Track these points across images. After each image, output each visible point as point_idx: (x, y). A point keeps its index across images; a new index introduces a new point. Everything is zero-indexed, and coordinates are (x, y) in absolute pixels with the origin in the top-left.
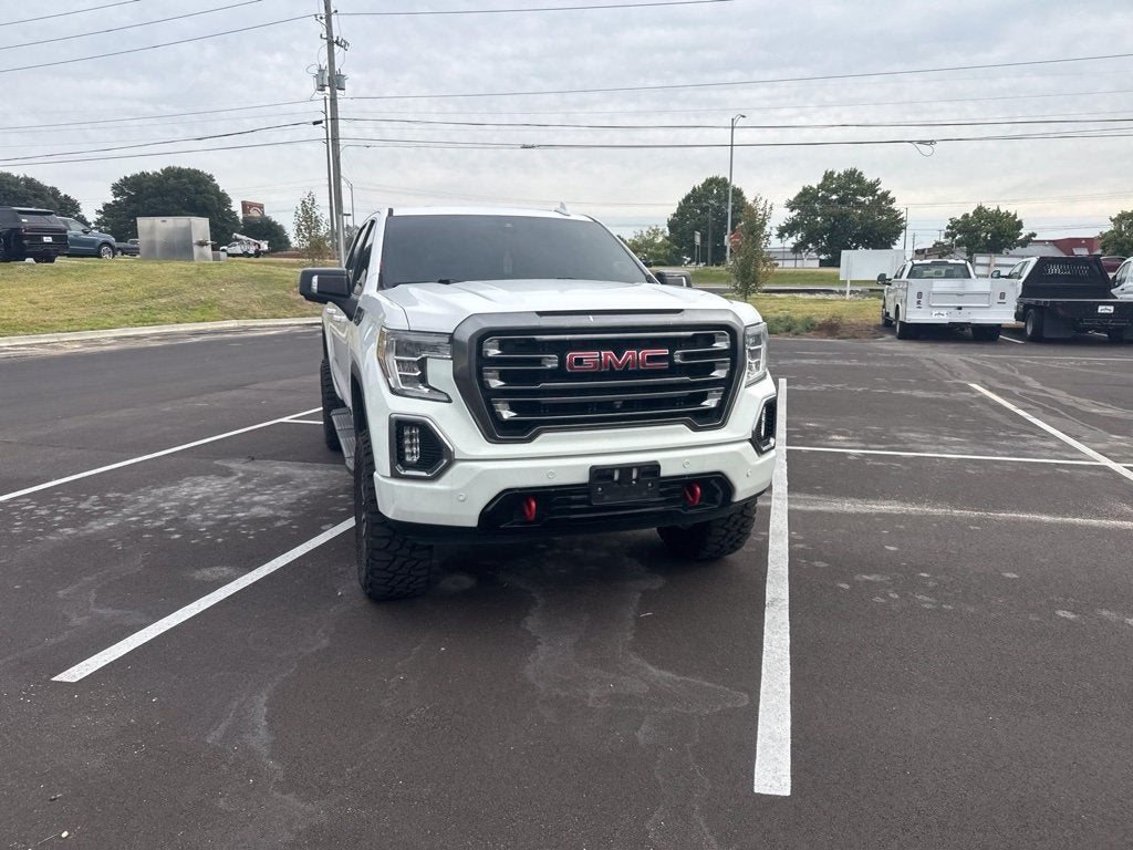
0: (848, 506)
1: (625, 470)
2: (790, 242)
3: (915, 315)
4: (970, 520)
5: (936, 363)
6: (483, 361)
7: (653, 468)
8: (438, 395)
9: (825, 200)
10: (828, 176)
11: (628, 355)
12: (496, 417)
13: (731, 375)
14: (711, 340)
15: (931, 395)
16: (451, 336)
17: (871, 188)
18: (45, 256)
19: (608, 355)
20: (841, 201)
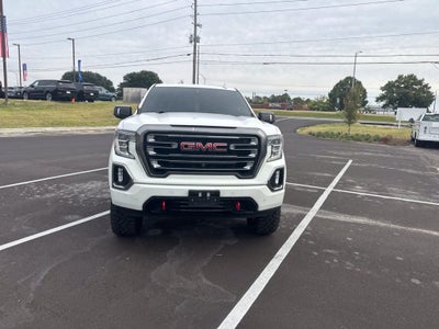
0: (342, 218)
1: (204, 193)
2: (382, 103)
3: (422, 137)
4: (396, 230)
5: (427, 158)
6: (146, 143)
7: (217, 193)
8: (131, 157)
9: (398, 87)
10: (400, 77)
11: (209, 144)
12: (151, 167)
13: (258, 156)
14: (250, 141)
15: (415, 172)
16: (136, 133)
17: (420, 82)
18: (91, 100)
19: (199, 144)
20: (405, 87)
